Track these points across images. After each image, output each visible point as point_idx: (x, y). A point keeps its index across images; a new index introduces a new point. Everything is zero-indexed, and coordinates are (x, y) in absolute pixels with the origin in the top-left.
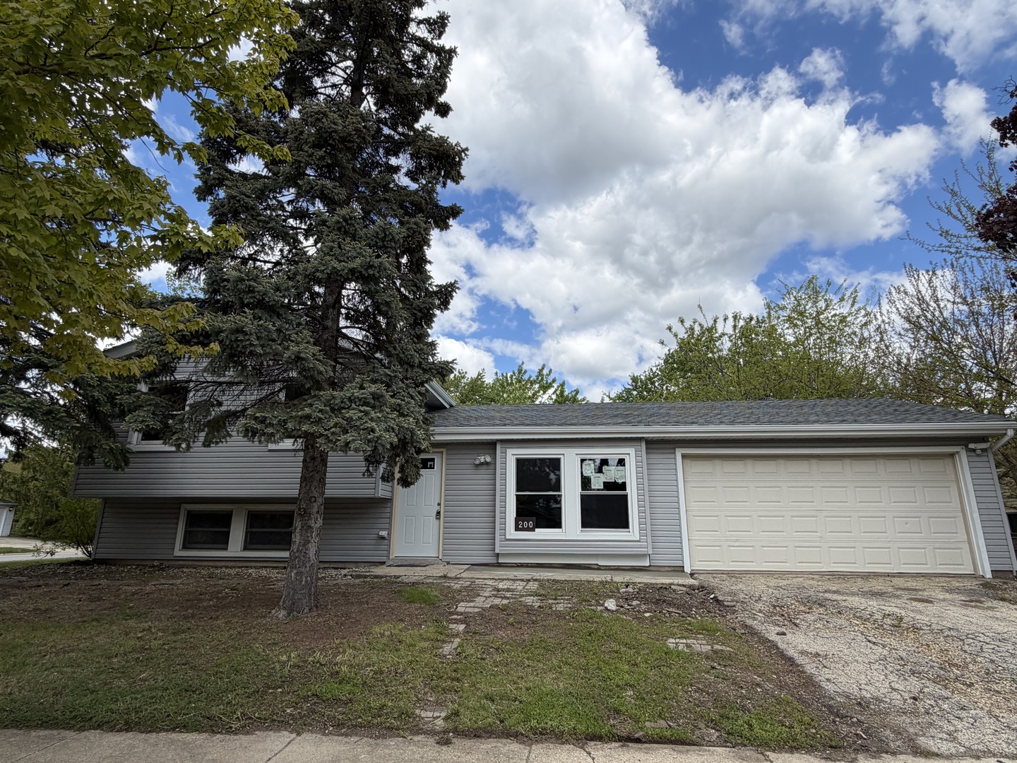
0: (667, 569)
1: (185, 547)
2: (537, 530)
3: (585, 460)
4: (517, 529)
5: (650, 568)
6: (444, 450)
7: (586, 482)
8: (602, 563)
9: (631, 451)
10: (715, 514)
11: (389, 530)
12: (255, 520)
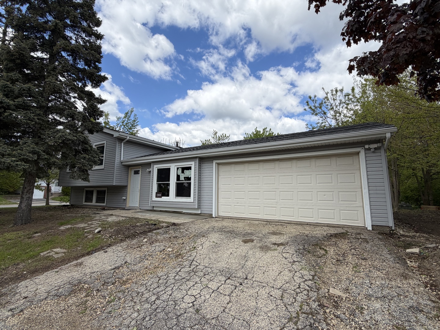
0: (207, 215)
1: (86, 201)
2: (162, 197)
3: (178, 168)
4: (156, 197)
5: (201, 214)
6: (141, 167)
7: (178, 177)
8: (184, 211)
9: (193, 163)
10: (230, 190)
11: (126, 197)
12: (99, 193)
